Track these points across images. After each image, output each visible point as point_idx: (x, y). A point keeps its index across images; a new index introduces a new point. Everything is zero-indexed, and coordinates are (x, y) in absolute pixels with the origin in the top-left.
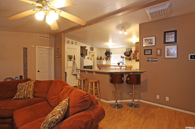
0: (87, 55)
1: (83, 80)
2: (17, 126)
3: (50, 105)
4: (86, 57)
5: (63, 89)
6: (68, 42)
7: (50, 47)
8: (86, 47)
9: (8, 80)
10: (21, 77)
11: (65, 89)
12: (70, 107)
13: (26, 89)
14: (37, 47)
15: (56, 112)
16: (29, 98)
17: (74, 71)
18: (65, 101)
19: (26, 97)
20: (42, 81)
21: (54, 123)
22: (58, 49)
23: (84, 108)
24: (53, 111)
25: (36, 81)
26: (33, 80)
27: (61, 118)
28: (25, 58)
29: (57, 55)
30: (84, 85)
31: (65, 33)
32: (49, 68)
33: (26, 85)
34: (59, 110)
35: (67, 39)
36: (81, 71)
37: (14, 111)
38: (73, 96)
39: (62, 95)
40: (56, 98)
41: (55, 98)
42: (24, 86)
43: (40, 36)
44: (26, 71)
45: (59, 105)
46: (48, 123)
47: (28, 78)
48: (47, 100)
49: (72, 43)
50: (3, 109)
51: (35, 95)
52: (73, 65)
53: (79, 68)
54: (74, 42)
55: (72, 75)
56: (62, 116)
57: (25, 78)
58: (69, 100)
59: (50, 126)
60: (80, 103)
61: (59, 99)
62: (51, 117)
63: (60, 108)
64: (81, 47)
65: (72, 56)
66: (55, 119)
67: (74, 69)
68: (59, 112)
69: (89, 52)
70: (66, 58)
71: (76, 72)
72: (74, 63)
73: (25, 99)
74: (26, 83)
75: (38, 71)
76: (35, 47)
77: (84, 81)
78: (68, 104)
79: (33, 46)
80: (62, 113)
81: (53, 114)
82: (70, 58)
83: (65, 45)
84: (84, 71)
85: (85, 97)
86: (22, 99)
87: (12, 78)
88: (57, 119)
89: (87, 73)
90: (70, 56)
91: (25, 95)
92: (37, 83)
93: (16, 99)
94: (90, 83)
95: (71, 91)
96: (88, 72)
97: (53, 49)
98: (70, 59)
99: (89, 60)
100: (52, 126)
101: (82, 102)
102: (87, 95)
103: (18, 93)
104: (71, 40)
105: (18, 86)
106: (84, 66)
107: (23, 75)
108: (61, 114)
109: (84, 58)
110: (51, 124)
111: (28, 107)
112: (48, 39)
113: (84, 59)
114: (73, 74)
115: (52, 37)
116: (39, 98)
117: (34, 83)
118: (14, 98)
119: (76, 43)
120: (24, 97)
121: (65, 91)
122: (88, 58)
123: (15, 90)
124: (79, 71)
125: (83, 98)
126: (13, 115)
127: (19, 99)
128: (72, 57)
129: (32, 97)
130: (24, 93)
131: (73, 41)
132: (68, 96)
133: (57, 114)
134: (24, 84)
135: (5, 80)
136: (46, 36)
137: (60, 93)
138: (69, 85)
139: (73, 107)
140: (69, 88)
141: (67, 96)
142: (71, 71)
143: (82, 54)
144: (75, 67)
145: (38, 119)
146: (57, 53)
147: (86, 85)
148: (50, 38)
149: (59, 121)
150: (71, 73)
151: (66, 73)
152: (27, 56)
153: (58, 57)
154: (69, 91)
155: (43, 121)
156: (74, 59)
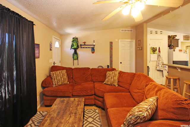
0: (178, 47)
1: (173, 79)
2: (107, 107)
3: (133, 98)
4: (177, 49)
5: (148, 84)
6: (151, 32)
7: (131, 39)
8: (176, 36)
9: (100, 68)
10: (108, 66)
11: (151, 85)
12: (158, 108)
13: (113, 77)
14: (120, 40)
15: (143, 108)
16: (115, 86)
17: (158, 66)
18: (152, 99)
19: (112, 84)
20: (125, 73)
21: (141, 119)
22: (140, 41)
23: (181, 118)
24: (140, 106)
25: (120, 71)
26: (117, 70)
27: (149, 117)
28: (111, 50)
29: (138, 48)
30: (175, 86)
31: (147, 23)
32: (130, 60)
33: (112, 74)
34: (146, 106)
35: (149, 29)
36: (169, 67)
37: (105, 93)
38: (163, 96)
39: (147, 92)
40: (140, 92)
41: (138, 92)
42: (111, 74)
43: (122, 30)
44: (111, 61)
45: (146, 102)
46: (134, 116)
47: (113, 68)
48: (129, 92)
49: (156, 33)
50: (98, 89)
51: (119, 84)
52: (158, 59)
53: (166, 62)
54: (159, 31)
55: (157, 71)
56: (149, 115)
57: (111, 68)
58: (157, 100)
59: (137, 120)
60: (173, 108)
61: (143, 95)
62: (137, 111)
63: (147, 105)
64: (169, 37)
65: (156, 48)
66: (143, 116)
67: (159, 64)
68: (146, 109)
69: (182, 42)
70: (149, 51)
71: (161, 67)
72: (159, 56)
73: (112, 85)
74: (112, 72)
75: (121, 63)
76: (118, 41)
77: (175, 80)
78: (156, 104)
79: (117, 40)
80: (150, 111)
81: (140, 110)
82: (154, 50)
83: (148, 35)
84: (175, 68)
85: (183, 103)
86: (109, 85)
87: (102, 67)
88: (145, 117)
89: (179, 70)
90: (153, 48)
91: (112, 82)
92: (121, 73)
93: (105, 84)
94: (185, 84)
95: (160, 89)
96: (181, 69)
97: (134, 41)
98: (154, 52)
99: (182, 53)
100: (139, 121)
101: (177, 108)
102: (186, 102)
103: (107, 80)
104: (154, 30)
105: (107, 74)
106: (173, 61)
107: (109, 65)
108: (148, 112)
109: (174, 50)
110: (138, 119)
111: (114, 93)
112: (130, 32)
113: (174, 52)
114: (157, 69)
115: (133, 30)
116: (122, 88)
117: (119, 73)
118: (104, 83)
119: (161, 33)
120: (111, 83)
121: (151, 88)
122: (181, 51)
123: (105, 77)
124: (165, 67)
125: (179, 104)
126: (104, 96)
127: (107, 84)
128: (156, 50)
129: (117, 86)
130: (111, 80)
131: (156, 30)
132: (156, 95)
133: (144, 110)
134: (111, 72)
135: (98, 67)
136: (127, 30)
137: (145, 88)
138: (155, 82)
139: (163, 110)
140: (156, 86)
141: (154, 94)
142: (155, 66)
143: (171, 45)
144: (161, 62)
145: (123, 107)
146: (139, 45)
147: (177, 86)
148: (131, 31)
149: (146, 119)
150: (154, 68)
151: (148, 67)
152: (112, 49)
153: (139, 50)
154: (156, 89)
155: (128, 111)
156: (159, 51)
